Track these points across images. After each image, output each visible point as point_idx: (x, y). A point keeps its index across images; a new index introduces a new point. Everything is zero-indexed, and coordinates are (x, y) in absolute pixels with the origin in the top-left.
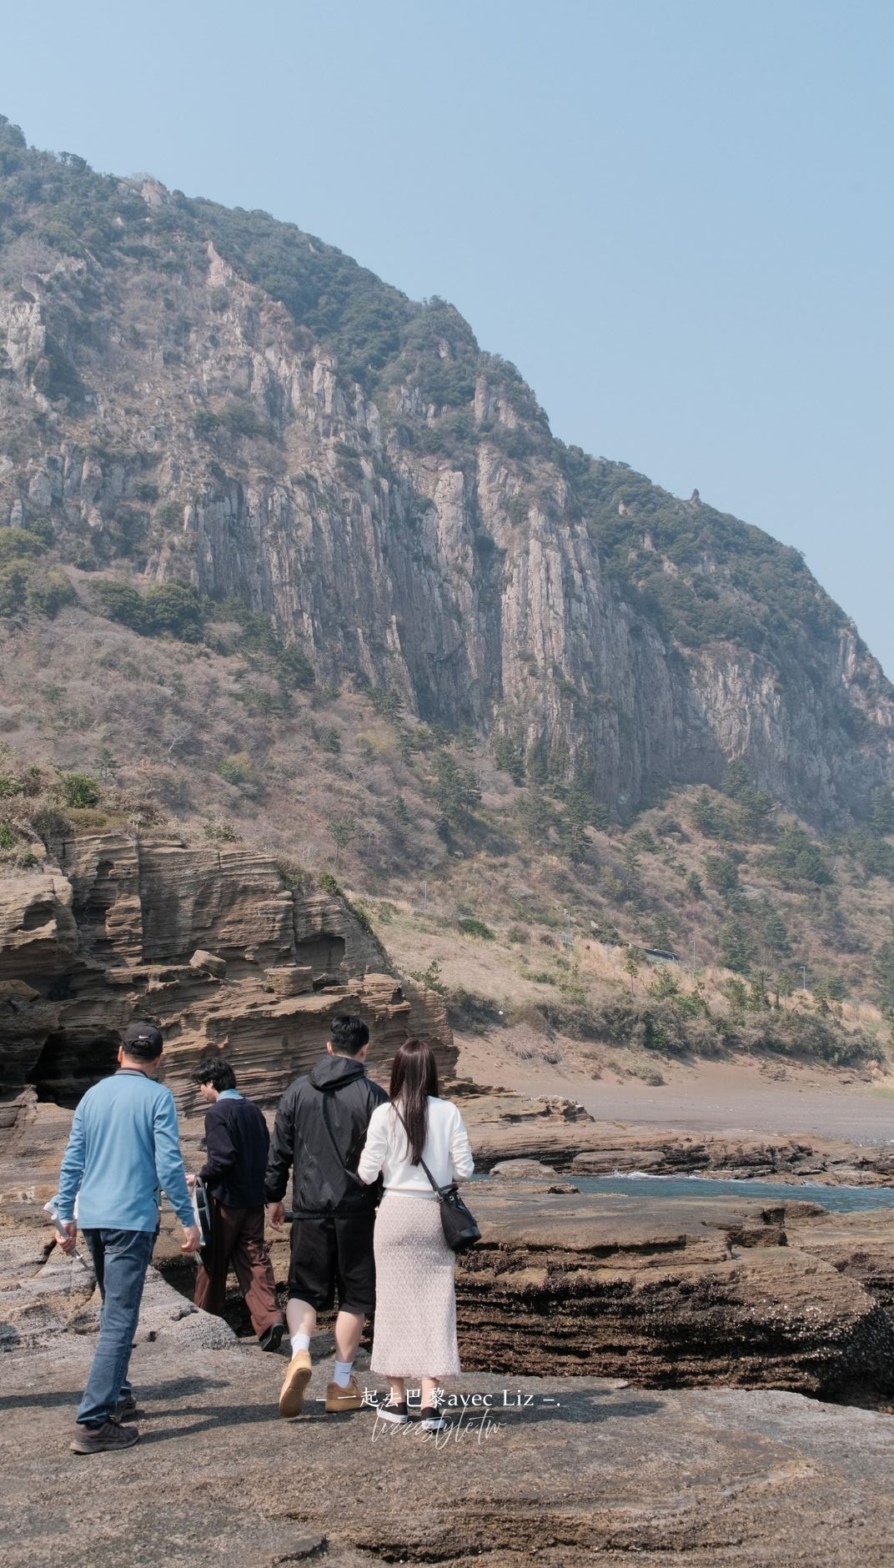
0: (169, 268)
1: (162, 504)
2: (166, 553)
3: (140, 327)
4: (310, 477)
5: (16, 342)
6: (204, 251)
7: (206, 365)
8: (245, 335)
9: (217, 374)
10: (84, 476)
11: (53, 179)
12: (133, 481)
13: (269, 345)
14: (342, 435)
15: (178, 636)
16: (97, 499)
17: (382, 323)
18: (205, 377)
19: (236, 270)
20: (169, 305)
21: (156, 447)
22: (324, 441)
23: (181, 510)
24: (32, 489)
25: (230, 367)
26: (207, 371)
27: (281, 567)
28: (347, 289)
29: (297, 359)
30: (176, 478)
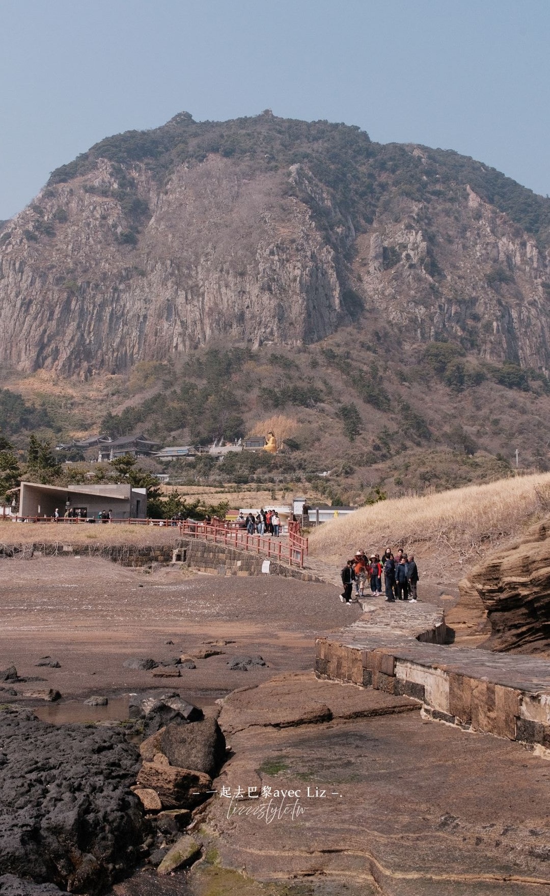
0: (452, 200)
1: (484, 321)
2: (489, 345)
3: (450, 233)
4: (535, 300)
5: (413, 250)
6: (465, 190)
7: (478, 248)
8: (492, 231)
9: (484, 252)
10: (453, 312)
11: (391, 159)
12: (469, 312)
13: (503, 235)
14: (543, 278)
15: (520, 388)
16: (458, 322)
17: (530, 209)
18: (479, 254)
19: (481, 198)
20: (456, 218)
21: (474, 294)
22: (535, 281)
23: (492, 324)
24: (435, 321)
25: (489, 248)
26: (478, 251)
27: (531, 347)
28: (505, 190)
29: (518, 241)
30: (486, 308)
